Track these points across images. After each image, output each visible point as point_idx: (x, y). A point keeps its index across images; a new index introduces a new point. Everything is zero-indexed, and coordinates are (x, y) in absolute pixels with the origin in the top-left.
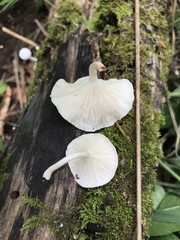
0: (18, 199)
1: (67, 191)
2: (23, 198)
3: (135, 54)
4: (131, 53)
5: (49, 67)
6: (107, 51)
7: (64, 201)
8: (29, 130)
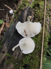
0: (4, 54)
1: (20, 53)
2: (6, 53)
3: (44, 16)
4: (43, 15)
5: (18, 16)
6: (36, 14)
7: (19, 56)
8: (10, 34)
